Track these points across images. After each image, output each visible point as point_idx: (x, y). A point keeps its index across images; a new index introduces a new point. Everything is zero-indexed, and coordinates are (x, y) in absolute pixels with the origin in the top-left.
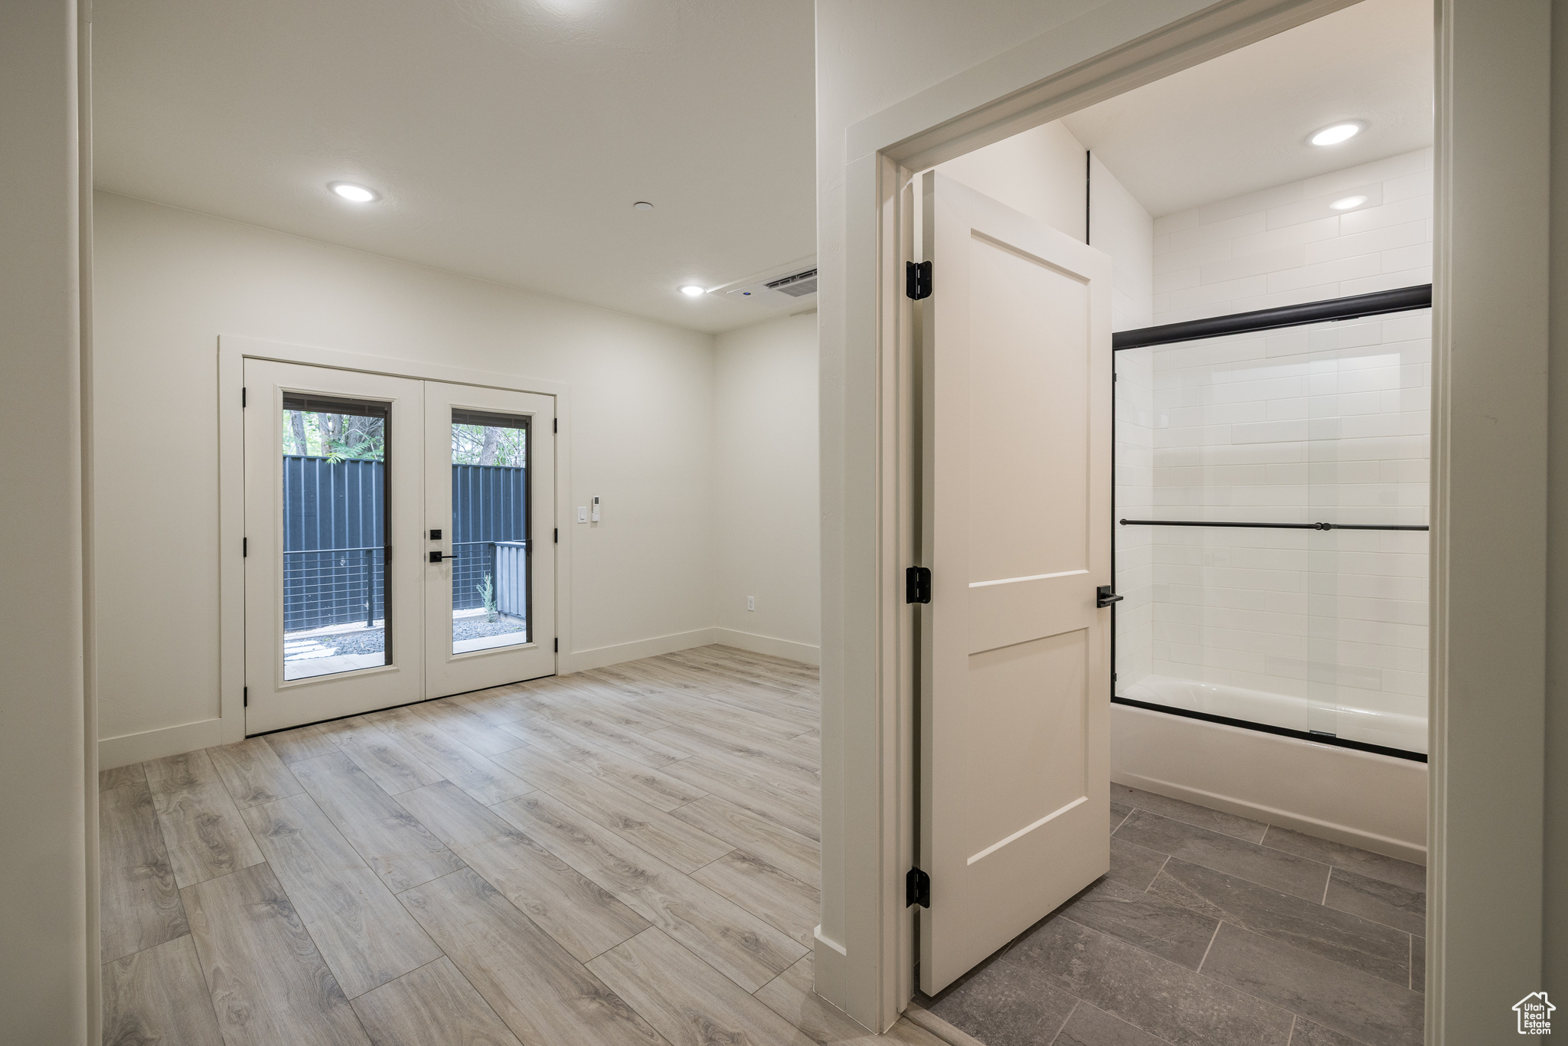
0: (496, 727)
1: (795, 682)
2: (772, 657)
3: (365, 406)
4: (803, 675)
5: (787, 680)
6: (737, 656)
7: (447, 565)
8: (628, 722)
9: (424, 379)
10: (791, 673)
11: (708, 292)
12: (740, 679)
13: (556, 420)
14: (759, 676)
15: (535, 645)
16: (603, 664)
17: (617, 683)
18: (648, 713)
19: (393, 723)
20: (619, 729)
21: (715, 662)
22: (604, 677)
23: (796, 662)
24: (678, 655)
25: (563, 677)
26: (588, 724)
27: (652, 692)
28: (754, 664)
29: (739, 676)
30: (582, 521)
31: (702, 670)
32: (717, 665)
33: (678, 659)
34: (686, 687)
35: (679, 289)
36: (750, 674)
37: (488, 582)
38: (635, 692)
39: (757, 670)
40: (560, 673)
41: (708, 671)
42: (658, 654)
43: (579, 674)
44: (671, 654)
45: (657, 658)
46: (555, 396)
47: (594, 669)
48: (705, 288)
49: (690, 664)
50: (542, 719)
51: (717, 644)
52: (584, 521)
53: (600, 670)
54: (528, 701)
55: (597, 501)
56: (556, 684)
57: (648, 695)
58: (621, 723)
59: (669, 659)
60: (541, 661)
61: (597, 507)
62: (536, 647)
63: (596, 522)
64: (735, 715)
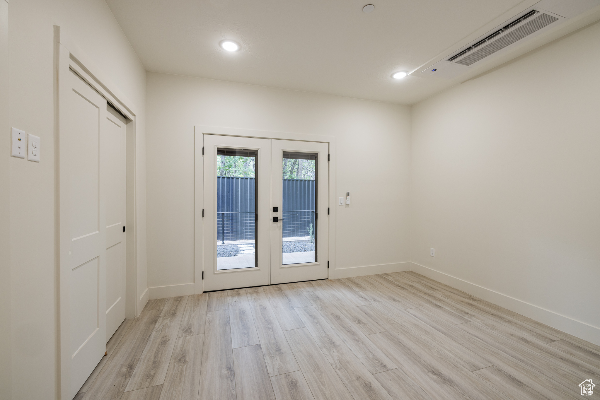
0: (294, 309)
1: (467, 311)
2: (446, 286)
3: (248, 152)
4: (471, 305)
5: (459, 307)
6: (424, 282)
7: (280, 224)
8: (359, 322)
9: (271, 139)
10: (462, 301)
11: (409, 74)
12: (428, 300)
13: (329, 155)
14: (440, 300)
15: (318, 264)
16: (351, 276)
17: (357, 290)
18: (370, 316)
19: (254, 296)
20: (354, 327)
21: (411, 284)
22: (350, 285)
23: (463, 293)
24: (390, 275)
25: (331, 281)
26: (338, 318)
27: (375, 300)
28: (436, 289)
29: (426, 297)
30: (341, 204)
31: (404, 288)
32: (412, 286)
33: (390, 278)
34: (394, 300)
35: (391, 76)
36: (434, 297)
37: (311, 227)
38: (365, 299)
39: (439, 295)
40: (330, 278)
41: (407, 290)
42: (379, 273)
43: (339, 280)
44: (386, 274)
45: (378, 275)
46: (328, 143)
47: (346, 278)
48: (407, 72)
49: (397, 283)
50: (315, 308)
51: (411, 271)
52: (342, 204)
53: (349, 279)
54: (312, 293)
55: (348, 194)
56: (327, 285)
57: (372, 302)
58: (355, 322)
59: (384, 277)
60: (320, 272)
61: (348, 197)
62: (319, 265)
63: (348, 205)
64: (427, 333)
